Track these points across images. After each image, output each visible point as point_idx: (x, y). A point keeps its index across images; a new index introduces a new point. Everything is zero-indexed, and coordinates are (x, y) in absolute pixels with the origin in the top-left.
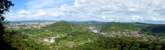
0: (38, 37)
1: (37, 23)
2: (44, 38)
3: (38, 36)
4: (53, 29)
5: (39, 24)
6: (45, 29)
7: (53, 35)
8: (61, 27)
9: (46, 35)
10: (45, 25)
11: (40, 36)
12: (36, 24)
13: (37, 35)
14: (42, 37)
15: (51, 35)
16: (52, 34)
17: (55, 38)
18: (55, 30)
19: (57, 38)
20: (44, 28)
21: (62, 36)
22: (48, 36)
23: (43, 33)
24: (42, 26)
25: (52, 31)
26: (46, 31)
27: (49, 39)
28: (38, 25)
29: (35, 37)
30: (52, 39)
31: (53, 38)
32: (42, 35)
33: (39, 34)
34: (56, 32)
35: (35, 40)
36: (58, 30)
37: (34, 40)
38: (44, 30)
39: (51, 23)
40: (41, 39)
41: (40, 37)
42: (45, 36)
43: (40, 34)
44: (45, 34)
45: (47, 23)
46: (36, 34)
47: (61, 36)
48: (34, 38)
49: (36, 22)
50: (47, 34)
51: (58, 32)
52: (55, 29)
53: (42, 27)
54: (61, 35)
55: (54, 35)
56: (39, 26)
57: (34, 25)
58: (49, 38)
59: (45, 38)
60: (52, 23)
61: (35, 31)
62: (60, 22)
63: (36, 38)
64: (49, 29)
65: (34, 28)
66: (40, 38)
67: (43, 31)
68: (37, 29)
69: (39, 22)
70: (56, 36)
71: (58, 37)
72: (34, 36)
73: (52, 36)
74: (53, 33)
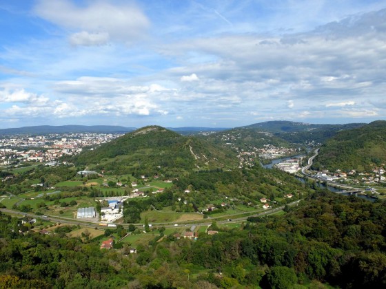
0: (48, 203)
1: (42, 141)
2: (74, 203)
3: (48, 198)
4: (114, 164)
5: (52, 144)
6: (77, 165)
7: (115, 190)
8: (148, 152)
9: (86, 189)
10: (80, 146)
11: (56, 200)
12: (35, 144)
13: (41, 195)
14: (68, 201)
15: (104, 191)
16: (112, 185)
17: (124, 203)
18: (122, 166)
19: (132, 203)
20: (76, 158)
21: (152, 190)
22: (95, 194)
23: (69, 184)
24: (65, 151)
25: (111, 174)
26: (84, 171)
27: (99, 208)
28: (44, 151)
29: (34, 206)
30: (112, 205)
31: (113, 201)
32: (64, 193)
33: (52, 192)
34: (125, 177)
35: (35, 220)
36: (136, 165)
37: (27, 219)
38: (74, 168)
39: (103, 139)
40: (61, 212)
41: (57, 203)
42: (81, 195)
43: (57, 189)
44: (79, 188)
45: (88, 137)
46: (38, 189)
47: (147, 193)
48: (26, 209)
49: (33, 136)
50: (88, 185)
51: (136, 174)
52: (123, 163)
53: (65, 157)
54: (149, 186)
55: (119, 190)
56: (52, 154)
57: (26, 150)
58: (98, 203)
59: (80, 206)
60: (110, 136)
61: (30, 178)
62: (144, 132)
63: (37, 211)
64: (94, 166)
65: (26, 165)
66: (59, 208)
67: (72, 175)
68: (41, 166)
69: (52, 133)
70: (126, 194)
71: (136, 195)
72: (26, 203)
73: (112, 195)
74: (113, 179)
